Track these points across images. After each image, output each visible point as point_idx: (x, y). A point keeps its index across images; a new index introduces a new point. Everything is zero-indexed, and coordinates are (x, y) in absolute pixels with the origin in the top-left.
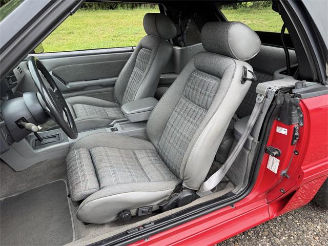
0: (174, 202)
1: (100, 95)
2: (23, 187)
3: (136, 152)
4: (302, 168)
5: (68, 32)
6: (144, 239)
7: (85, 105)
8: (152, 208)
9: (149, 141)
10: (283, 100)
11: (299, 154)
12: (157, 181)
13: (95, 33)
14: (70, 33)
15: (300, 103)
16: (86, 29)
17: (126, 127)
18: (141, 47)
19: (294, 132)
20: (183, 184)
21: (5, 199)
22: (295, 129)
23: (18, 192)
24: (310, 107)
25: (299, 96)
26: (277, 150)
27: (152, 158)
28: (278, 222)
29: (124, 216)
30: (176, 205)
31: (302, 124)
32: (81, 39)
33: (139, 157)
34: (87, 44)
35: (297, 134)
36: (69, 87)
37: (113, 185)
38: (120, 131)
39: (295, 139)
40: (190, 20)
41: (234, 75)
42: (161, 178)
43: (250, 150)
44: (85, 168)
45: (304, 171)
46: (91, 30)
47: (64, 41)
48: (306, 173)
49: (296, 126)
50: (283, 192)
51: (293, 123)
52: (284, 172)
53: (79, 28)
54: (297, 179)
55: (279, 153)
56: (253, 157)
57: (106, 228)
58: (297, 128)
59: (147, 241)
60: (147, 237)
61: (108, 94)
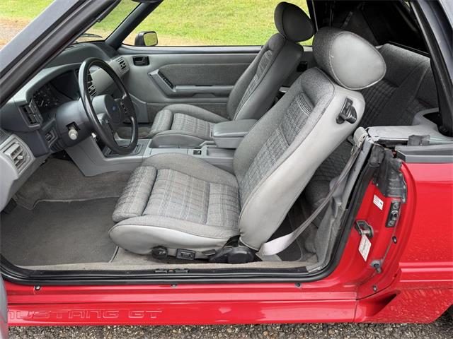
0: (224, 255)
1: (211, 105)
2: (91, 194)
3: (211, 184)
4: (401, 264)
5: (228, 13)
6: (171, 284)
7: (187, 116)
8: (195, 254)
9: (234, 175)
10: (381, 158)
11: (398, 242)
12: (213, 226)
13: (261, 16)
14: (230, 15)
15: (403, 168)
16: (251, 10)
17: (214, 152)
18: (267, 49)
19: (391, 209)
20: (240, 238)
21: (71, 202)
22: (392, 204)
23: (86, 198)
24: (417, 178)
25: (403, 158)
26: (370, 229)
27: (226, 197)
28: (385, 333)
29: (161, 252)
30: (225, 260)
31: (404, 200)
32: (241, 24)
33: (212, 191)
34: (247, 31)
35: (394, 212)
36: (175, 91)
37: (156, 215)
38: (204, 155)
39: (391, 219)
40: (351, 13)
41: (325, 109)
42: (220, 224)
43: (336, 219)
44: (139, 189)
45: (403, 270)
46: (257, 11)
47: (220, 25)
48: (405, 273)
49: (396, 202)
50: (377, 290)
51: (389, 196)
52: (376, 262)
53: (243, 9)
54: (393, 278)
55: (371, 233)
56: (338, 229)
57: (141, 260)
58: (397, 204)
59: (174, 287)
60: (177, 284)
61: (221, 105)
